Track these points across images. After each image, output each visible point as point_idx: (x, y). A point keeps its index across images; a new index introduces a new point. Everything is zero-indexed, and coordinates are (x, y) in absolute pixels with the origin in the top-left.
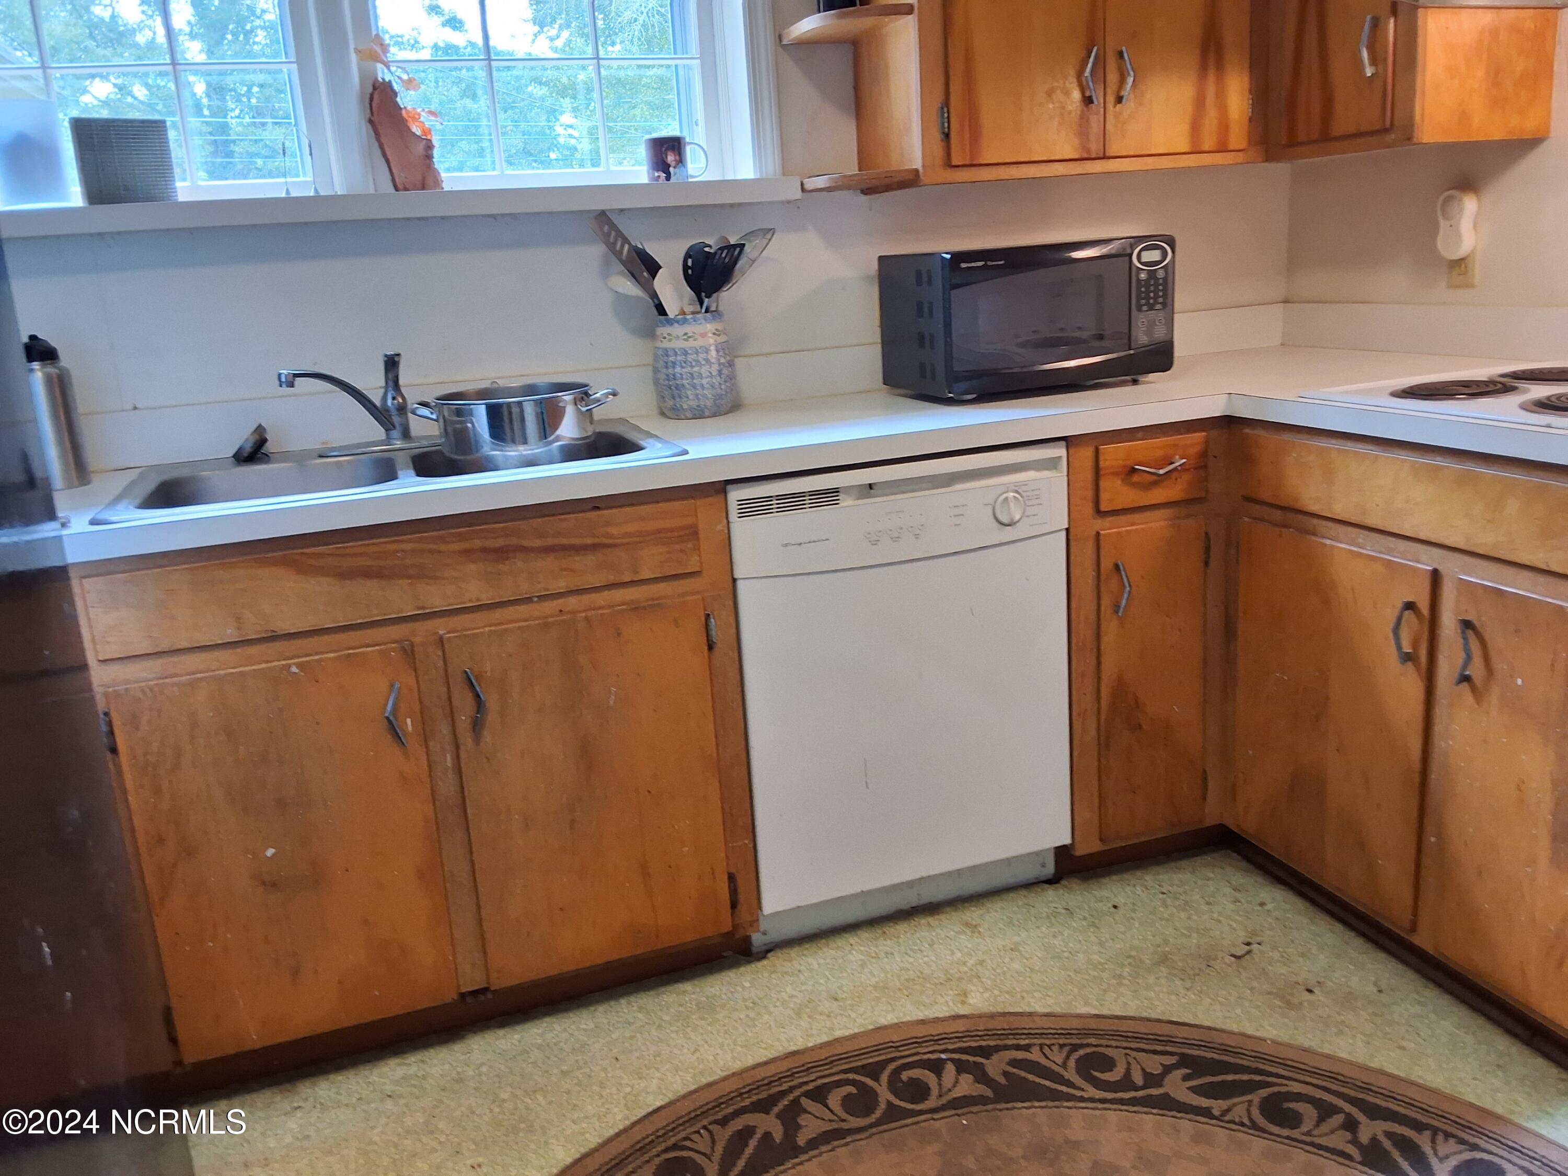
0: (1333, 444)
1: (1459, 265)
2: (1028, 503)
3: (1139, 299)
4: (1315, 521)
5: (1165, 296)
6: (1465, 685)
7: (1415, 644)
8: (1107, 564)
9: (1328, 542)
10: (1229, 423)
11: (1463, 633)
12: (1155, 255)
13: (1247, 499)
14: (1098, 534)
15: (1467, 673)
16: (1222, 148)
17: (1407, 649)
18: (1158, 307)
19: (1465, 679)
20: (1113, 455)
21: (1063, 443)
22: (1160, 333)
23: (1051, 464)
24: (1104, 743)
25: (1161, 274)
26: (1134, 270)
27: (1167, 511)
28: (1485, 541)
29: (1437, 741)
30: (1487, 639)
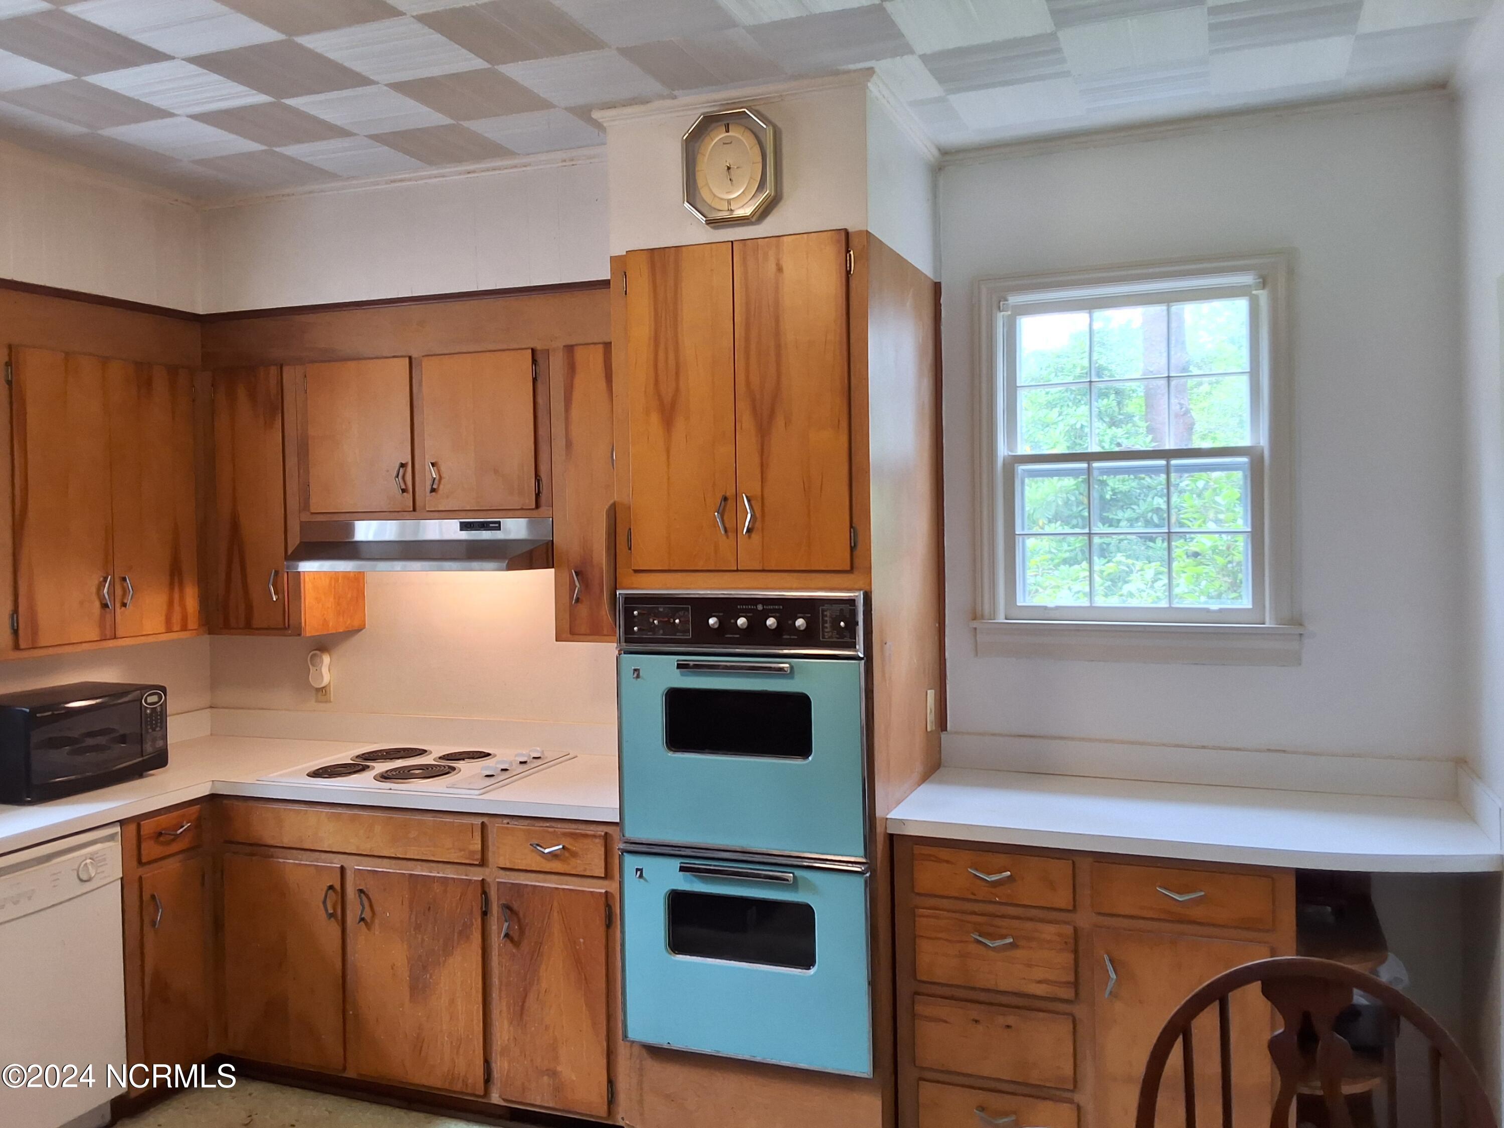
0: (281, 806)
1: (322, 692)
2: (99, 865)
3: (146, 725)
4: (272, 850)
5: (161, 723)
6: (362, 923)
7: (335, 909)
8: (146, 897)
9: (281, 860)
10: (213, 799)
11: (360, 896)
12: (154, 699)
13: (226, 842)
14: (140, 878)
15: (363, 916)
16: (184, 628)
17: (331, 911)
18: (158, 729)
19: (362, 919)
20: (148, 827)
21: (119, 824)
22: (160, 743)
23: (111, 838)
24: (146, 1017)
25: (159, 709)
26: (143, 708)
27: (181, 857)
28: (366, 848)
29: (350, 958)
30: (371, 896)
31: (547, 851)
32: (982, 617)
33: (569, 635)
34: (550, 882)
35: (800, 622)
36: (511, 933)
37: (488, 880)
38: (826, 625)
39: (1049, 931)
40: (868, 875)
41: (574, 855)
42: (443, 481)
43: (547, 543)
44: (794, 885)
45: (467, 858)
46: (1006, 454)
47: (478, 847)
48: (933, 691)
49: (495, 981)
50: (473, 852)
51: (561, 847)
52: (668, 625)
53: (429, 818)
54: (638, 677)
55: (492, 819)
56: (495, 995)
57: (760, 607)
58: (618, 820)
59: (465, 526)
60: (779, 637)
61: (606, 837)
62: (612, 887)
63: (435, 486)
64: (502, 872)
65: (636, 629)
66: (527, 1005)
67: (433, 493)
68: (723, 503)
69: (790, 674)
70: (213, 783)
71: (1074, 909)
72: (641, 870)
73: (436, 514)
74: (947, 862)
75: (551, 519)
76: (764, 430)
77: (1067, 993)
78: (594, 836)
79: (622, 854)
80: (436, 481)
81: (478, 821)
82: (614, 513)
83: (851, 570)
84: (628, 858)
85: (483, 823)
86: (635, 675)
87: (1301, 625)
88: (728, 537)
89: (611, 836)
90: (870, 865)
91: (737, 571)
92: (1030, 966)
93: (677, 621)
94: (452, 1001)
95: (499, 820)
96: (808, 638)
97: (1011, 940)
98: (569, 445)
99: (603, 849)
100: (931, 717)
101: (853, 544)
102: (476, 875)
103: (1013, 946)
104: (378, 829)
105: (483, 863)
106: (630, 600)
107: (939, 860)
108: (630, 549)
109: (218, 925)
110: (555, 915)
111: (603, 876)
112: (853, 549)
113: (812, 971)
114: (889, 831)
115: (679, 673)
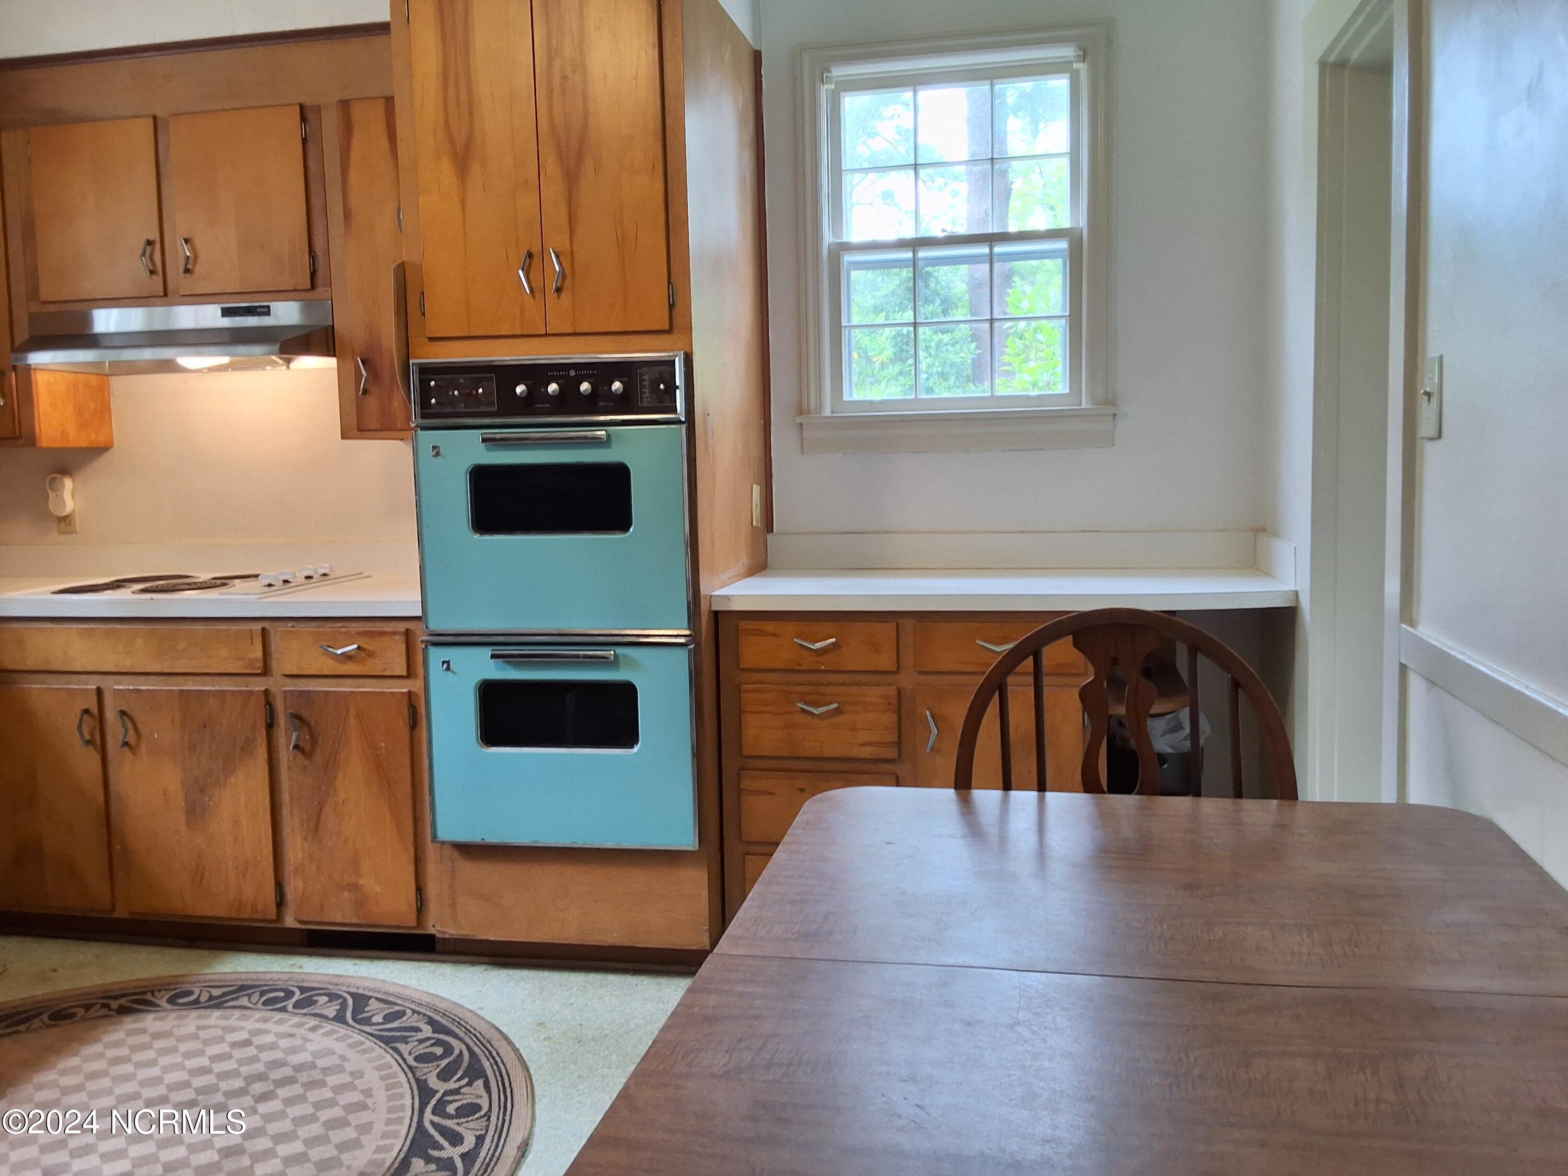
0: (20, 625)
1: (65, 520)
6: (126, 749)
7: (92, 735)
9: (25, 686)
11: (121, 717)
15: (126, 740)
17: (87, 738)
19: (126, 744)
28: (126, 664)
29: (112, 787)
30: (134, 717)
31: (339, 652)
32: (808, 413)
33: (358, 433)
34: (345, 687)
35: (617, 386)
36: (302, 745)
37: (273, 690)
38: (644, 390)
39: (873, 694)
40: (692, 646)
41: (371, 654)
42: (199, 260)
43: (326, 328)
44: (614, 663)
45: (246, 668)
46: (831, 241)
47: (259, 654)
48: (759, 486)
49: (285, 797)
50: (253, 661)
51: (356, 646)
52: (469, 396)
53: (199, 627)
54: (437, 454)
55: (274, 624)
56: (285, 812)
57: (572, 373)
58: (419, 614)
59: (226, 312)
60: (592, 404)
61: (408, 634)
62: (416, 685)
63: (190, 266)
64: (288, 680)
65: (433, 401)
66: (322, 818)
67: (188, 275)
68: (528, 259)
69: (607, 443)
71: (897, 671)
72: (448, 662)
73: (192, 299)
74: (773, 635)
75: (330, 302)
76: (571, 178)
77: (892, 753)
78: (394, 633)
79: (426, 647)
80: (191, 261)
81: (258, 627)
82: (401, 272)
83: (670, 331)
84: (432, 651)
85: (263, 629)
86: (434, 452)
87: (1114, 405)
88: (534, 298)
89: (413, 632)
90: (694, 638)
91: (546, 335)
92: (854, 729)
93: (481, 390)
94: (236, 824)
95: (283, 624)
96: (624, 403)
97: (836, 705)
98: (347, 215)
99: (404, 646)
100: (756, 513)
101: (671, 302)
102: (258, 685)
103: (838, 711)
104: (139, 642)
105: (266, 671)
106: (426, 371)
107: (763, 633)
108: (424, 314)
110: (352, 721)
111: (405, 674)
112: (671, 307)
113: (636, 749)
114: (714, 608)
115: (484, 448)
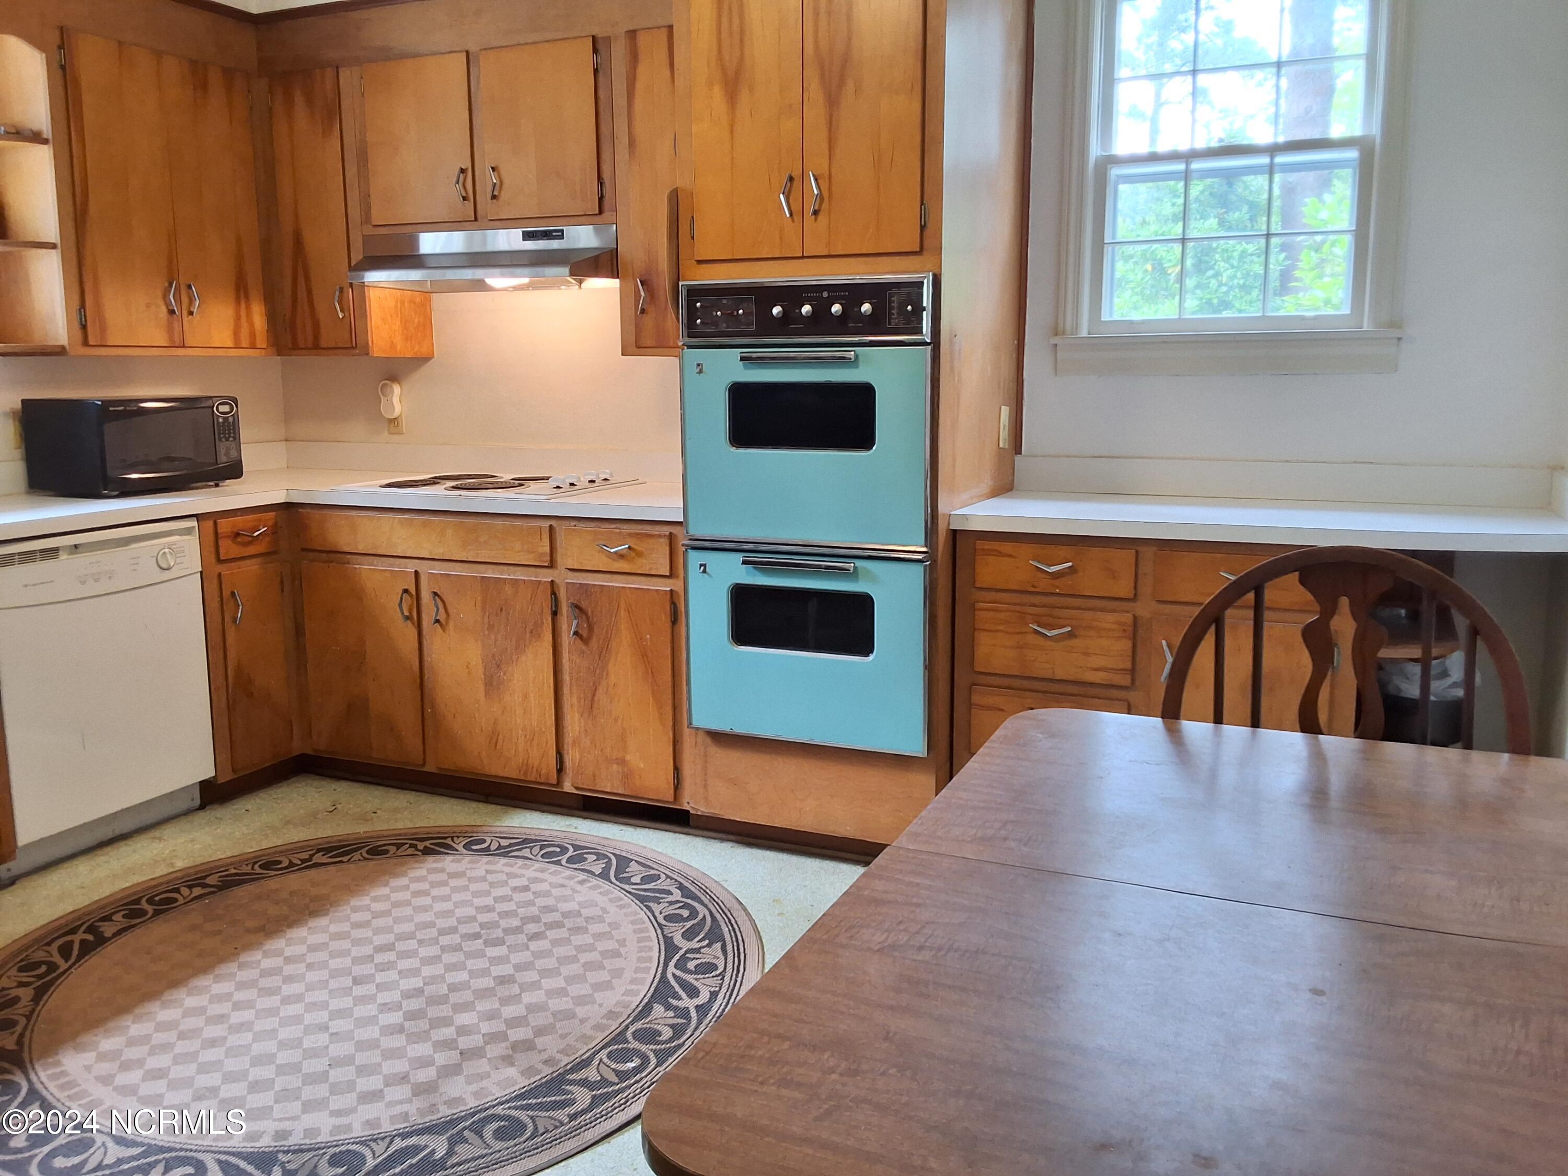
0: (354, 513)
1: (394, 422)
2: (178, 555)
3: (219, 434)
4: (349, 556)
5: (234, 433)
6: (437, 624)
7: (410, 611)
8: (226, 592)
9: (357, 566)
10: (288, 506)
11: (434, 597)
12: (225, 408)
13: (304, 550)
14: (219, 574)
15: (438, 618)
16: (253, 346)
17: (406, 613)
18: (231, 439)
19: (437, 621)
20: (225, 525)
21: (195, 518)
22: (234, 454)
23: (189, 530)
24: (231, 708)
25: (231, 420)
26: (215, 416)
27: (259, 560)
28: (438, 552)
29: (427, 658)
30: (444, 598)
31: (612, 550)
32: (1064, 333)
33: (636, 349)
34: (617, 582)
35: (866, 307)
36: (580, 632)
37: (557, 581)
38: (893, 311)
39: (1109, 620)
40: (928, 563)
41: (639, 554)
42: (504, 187)
43: (611, 251)
44: (853, 575)
45: (536, 560)
46: (1099, 154)
47: (547, 549)
48: (1008, 408)
49: (566, 677)
50: (542, 554)
51: (627, 546)
52: (730, 316)
53: (498, 522)
54: (701, 372)
55: (560, 522)
56: (566, 690)
57: (825, 294)
58: (682, 520)
59: (527, 236)
60: (843, 325)
61: (671, 537)
62: (677, 585)
63: (496, 193)
64: (571, 574)
65: (699, 321)
66: (596, 698)
67: (495, 201)
68: (789, 184)
69: (853, 363)
70: (287, 493)
71: (1135, 598)
72: (705, 565)
73: (498, 223)
74: (1010, 556)
75: (615, 226)
76: (832, 101)
77: (1123, 680)
78: (659, 536)
79: (686, 550)
80: (497, 187)
81: (546, 524)
82: (674, 198)
83: (920, 252)
84: (692, 554)
85: (551, 526)
86: (698, 370)
87: (1400, 327)
88: (793, 221)
89: (675, 536)
90: (931, 555)
91: (803, 257)
92: (1086, 654)
93: (741, 312)
94: (526, 696)
95: (567, 523)
96: (876, 324)
97: (1070, 629)
98: (632, 143)
99: (668, 549)
100: (1004, 434)
101: (923, 223)
102: (546, 576)
103: (1071, 635)
104: (449, 532)
105: (552, 565)
106: (695, 293)
107: (1000, 554)
108: (693, 238)
109: (299, 631)
110: (623, 613)
111: (668, 574)
112: (923, 228)
113: (871, 657)
114: (951, 528)
115: (742, 366)
